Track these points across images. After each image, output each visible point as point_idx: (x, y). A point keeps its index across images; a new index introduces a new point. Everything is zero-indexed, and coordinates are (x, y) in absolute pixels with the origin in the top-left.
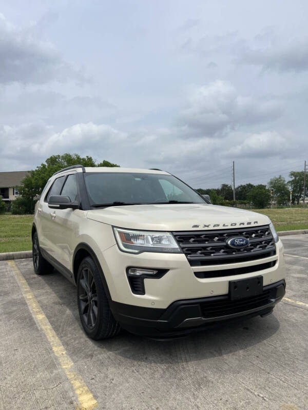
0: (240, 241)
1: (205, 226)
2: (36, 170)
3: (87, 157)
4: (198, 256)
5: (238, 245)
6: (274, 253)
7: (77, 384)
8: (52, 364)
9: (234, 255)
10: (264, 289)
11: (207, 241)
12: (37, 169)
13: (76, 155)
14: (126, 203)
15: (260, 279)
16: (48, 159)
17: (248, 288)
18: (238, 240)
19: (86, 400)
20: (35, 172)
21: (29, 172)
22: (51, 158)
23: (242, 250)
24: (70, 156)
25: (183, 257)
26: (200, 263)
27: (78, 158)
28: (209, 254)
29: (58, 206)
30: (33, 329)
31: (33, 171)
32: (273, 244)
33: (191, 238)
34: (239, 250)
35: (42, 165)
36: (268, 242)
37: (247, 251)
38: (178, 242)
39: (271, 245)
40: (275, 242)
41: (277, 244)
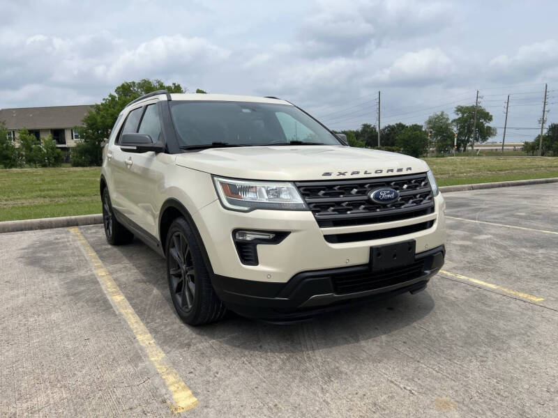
0: (387, 194)
1: (340, 174)
2: (102, 104)
3: (174, 84)
4: (330, 214)
5: (384, 200)
6: (432, 209)
7: (170, 379)
8: (137, 356)
9: (379, 212)
10: (416, 257)
11: (342, 193)
12: (104, 102)
13: (158, 82)
14: (230, 144)
15: (412, 244)
16: (118, 88)
17: (395, 256)
18: (385, 193)
19: (184, 399)
20: (101, 107)
21: (92, 106)
22: (123, 85)
23: (388, 206)
24: (149, 83)
25: (309, 216)
26: (331, 223)
27: (161, 85)
28: (344, 211)
29: (135, 148)
30: (109, 314)
31: (97, 106)
32: (432, 199)
33: (320, 190)
34: (385, 206)
35: (111, 96)
36: (424, 196)
37: (396, 207)
38: (303, 196)
39: (428, 199)
40: (433, 196)
41: (436, 199)
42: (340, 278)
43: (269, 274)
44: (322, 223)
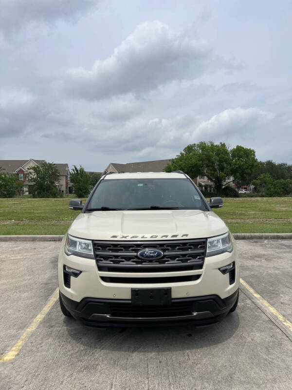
0: (151, 253)
1: (123, 237)
2: (176, 159)
3: (221, 143)
5: (147, 257)
6: (200, 266)
9: (144, 265)
10: (173, 301)
12: (177, 157)
13: (211, 143)
15: (169, 290)
16: (186, 148)
17: (151, 297)
18: (148, 251)
19: (11, 355)
20: (175, 160)
21: (170, 160)
22: (188, 146)
23: (154, 261)
24: (205, 144)
26: (107, 269)
27: (212, 145)
29: (73, 208)
31: (173, 160)
32: (203, 259)
33: (107, 247)
34: (151, 261)
35: (181, 153)
36: (194, 256)
37: (160, 263)
38: (95, 250)
39: (199, 259)
40: (205, 256)
41: (206, 259)
42: (114, 306)
43: (72, 295)
44: (100, 268)
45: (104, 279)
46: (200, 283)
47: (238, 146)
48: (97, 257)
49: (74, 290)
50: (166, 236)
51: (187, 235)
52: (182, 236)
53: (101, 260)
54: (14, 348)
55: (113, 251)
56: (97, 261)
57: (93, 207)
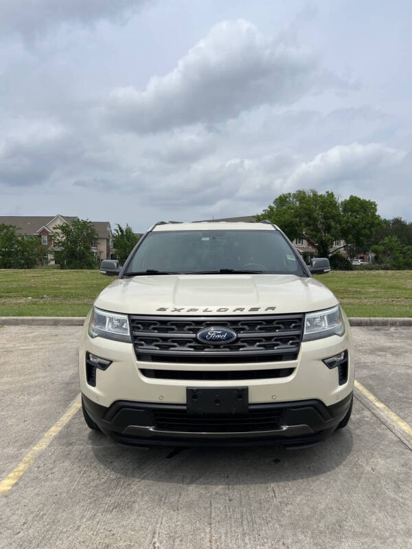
0: (217, 334)
1: (176, 310)
2: (262, 215)
3: (327, 192)
4: (152, 348)
9: (206, 352)
10: (251, 407)
12: (263, 213)
13: (313, 191)
15: (244, 392)
16: (277, 199)
17: (217, 401)
18: (213, 332)
19: (6, 485)
20: (261, 217)
21: (253, 217)
22: (280, 197)
23: (221, 347)
24: (304, 193)
26: (150, 358)
27: (315, 195)
29: (105, 272)
31: (258, 216)
33: (151, 324)
34: (217, 347)
35: (270, 207)
36: (284, 340)
37: (232, 349)
38: (133, 329)
39: (291, 344)
40: (302, 341)
41: (303, 344)
42: (160, 414)
43: (98, 397)
44: (140, 357)
45: (145, 372)
46: (293, 380)
47: (351, 197)
48: (136, 340)
49: (100, 389)
50: (242, 310)
51: (273, 308)
52: (266, 310)
53: (142, 345)
54: (11, 475)
55: (160, 330)
56: (135, 346)
57: (134, 271)
